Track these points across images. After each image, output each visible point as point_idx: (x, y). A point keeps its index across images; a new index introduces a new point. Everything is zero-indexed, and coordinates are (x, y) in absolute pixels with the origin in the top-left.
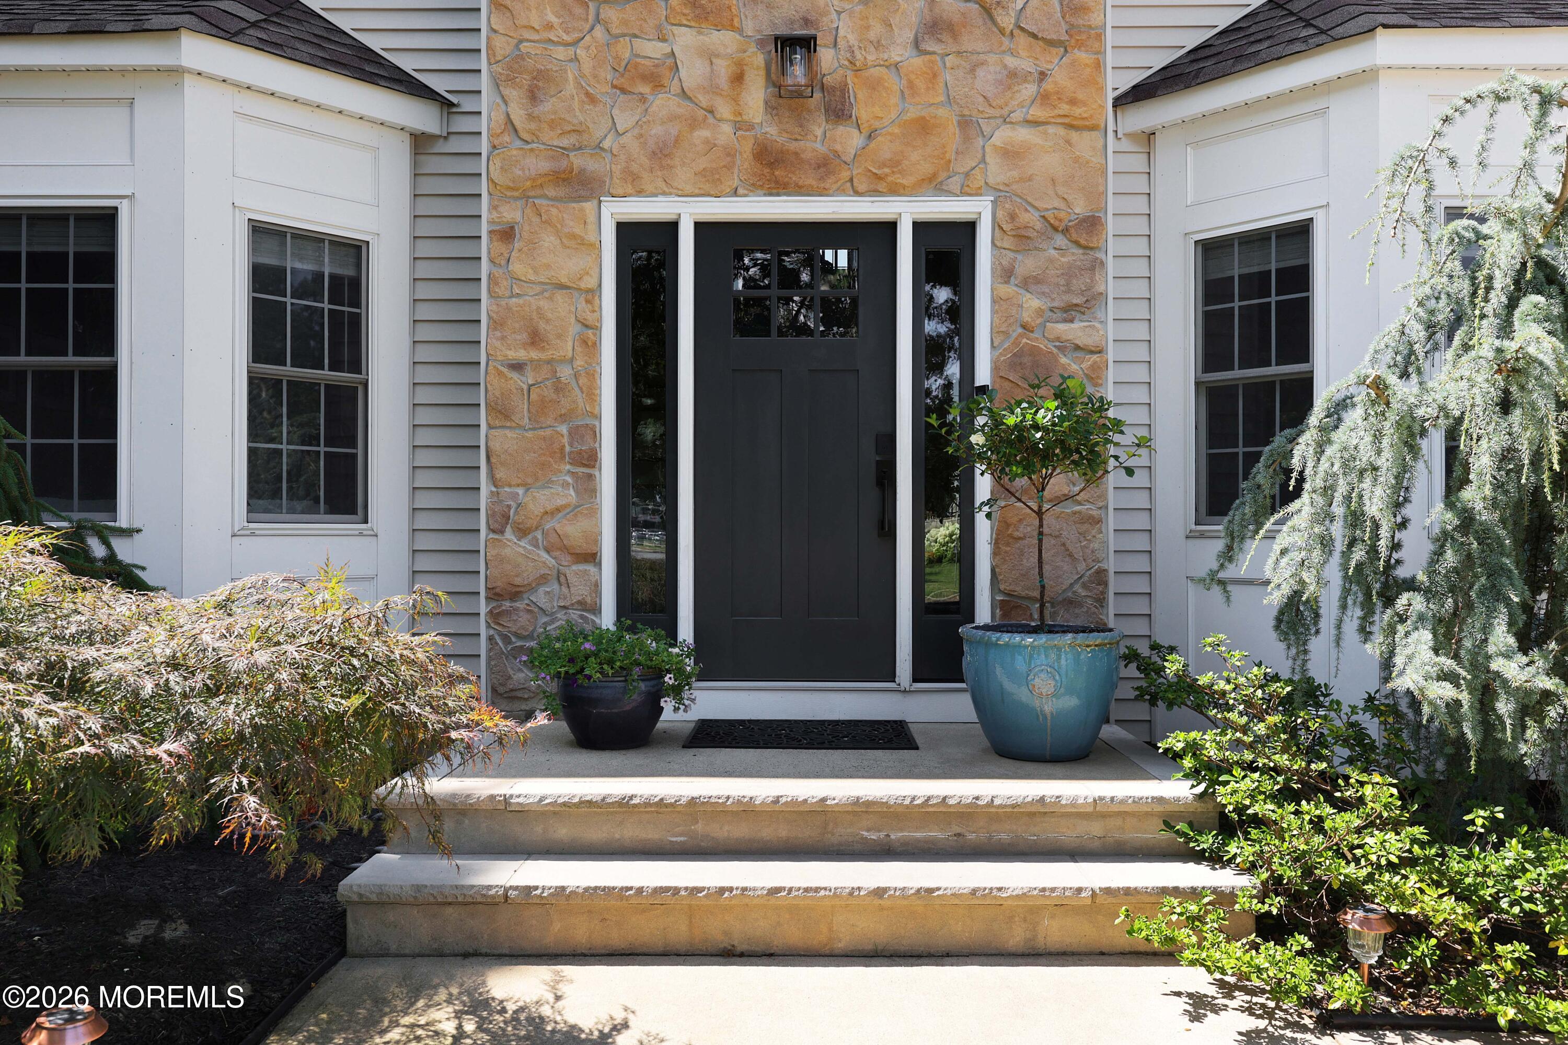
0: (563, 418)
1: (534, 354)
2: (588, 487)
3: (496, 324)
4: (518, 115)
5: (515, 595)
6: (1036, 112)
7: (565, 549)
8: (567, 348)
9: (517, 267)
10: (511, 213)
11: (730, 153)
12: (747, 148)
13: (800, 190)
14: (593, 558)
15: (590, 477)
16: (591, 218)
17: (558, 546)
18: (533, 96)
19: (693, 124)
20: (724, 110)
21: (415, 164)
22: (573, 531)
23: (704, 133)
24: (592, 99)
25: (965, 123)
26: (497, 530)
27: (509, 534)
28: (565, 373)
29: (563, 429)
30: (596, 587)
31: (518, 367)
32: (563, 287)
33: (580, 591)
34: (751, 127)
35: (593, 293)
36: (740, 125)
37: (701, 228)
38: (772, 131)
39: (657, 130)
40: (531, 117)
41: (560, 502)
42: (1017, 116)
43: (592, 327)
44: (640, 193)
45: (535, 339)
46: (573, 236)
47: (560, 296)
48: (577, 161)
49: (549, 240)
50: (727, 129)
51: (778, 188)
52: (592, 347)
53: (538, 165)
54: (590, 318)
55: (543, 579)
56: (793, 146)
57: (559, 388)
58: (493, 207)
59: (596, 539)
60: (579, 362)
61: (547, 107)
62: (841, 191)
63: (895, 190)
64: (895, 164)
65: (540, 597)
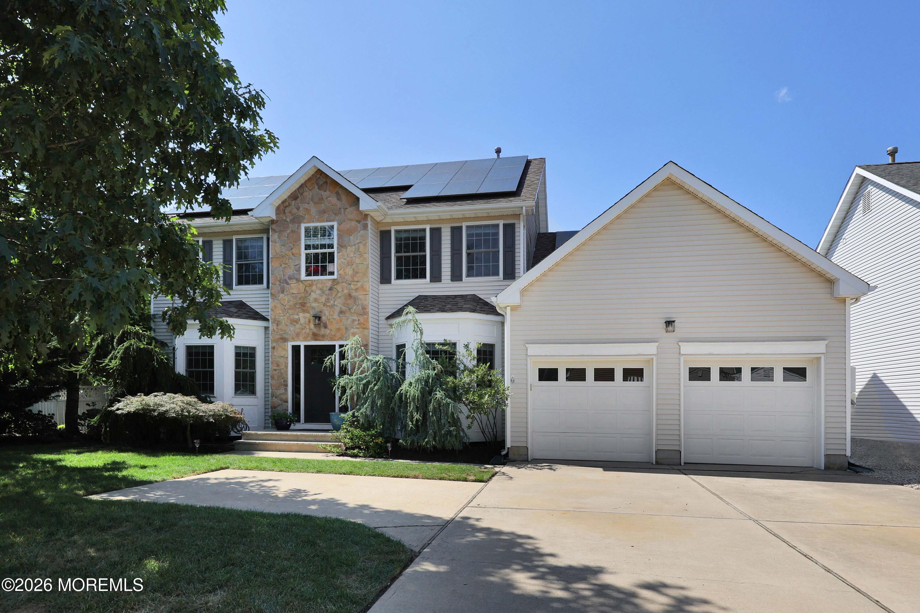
0: (282, 379)
1: (278, 368)
2: (286, 390)
3: (272, 363)
4: (275, 328)
5: (275, 408)
6: (358, 326)
7: (283, 400)
8: (283, 367)
9: (275, 354)
10: (274, 345)
11: (308, 334)
12: (311, 333)
13: (319, 340)
14: (287, 402)
15: (286, 388)
16: (287, 345)
17: (281, 400)
18: (277, 325)
19: (303, 329)
20: (307, 327)
21: (265, 332)
22: (284, 397)
23: (304, 331)
24: (287, 325)
25: (346, 328)
26: (272, 397)
27: (274, 398)
28: (282, 371)
29: (282, 380)
30: (288, 407)
31: (275, 370)
32: (282, 357)
33: (285, 407)
34: (312, 330)
35: (287, 358)
36: (310, 329)
37: (306, 347)
38: (315, 330)
39: (297, 330)
40: (277, 329)
41: (282, 392)
42: (354, 327)
43: (287, 364)
44: (294, 341)
45: (278, 366)
46: (284, 348)
47: (282, 358)
48: (284, 336)
49: (280, 349)
50: (308, 330)
51: (316, 340)
52: (286, 367)
53: (278, 337)
54: (287, 362)
55: (279, 405)
56: (318, 333)
57: (281, 373)
58: (271, 344)
59: (287, 399)
60: (285, 369)
61: (280, 327)
62: (326, 340)
63: (334, 340)
64: (335, 336)
65: (279, 408)
